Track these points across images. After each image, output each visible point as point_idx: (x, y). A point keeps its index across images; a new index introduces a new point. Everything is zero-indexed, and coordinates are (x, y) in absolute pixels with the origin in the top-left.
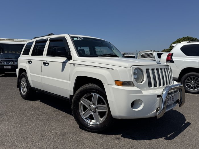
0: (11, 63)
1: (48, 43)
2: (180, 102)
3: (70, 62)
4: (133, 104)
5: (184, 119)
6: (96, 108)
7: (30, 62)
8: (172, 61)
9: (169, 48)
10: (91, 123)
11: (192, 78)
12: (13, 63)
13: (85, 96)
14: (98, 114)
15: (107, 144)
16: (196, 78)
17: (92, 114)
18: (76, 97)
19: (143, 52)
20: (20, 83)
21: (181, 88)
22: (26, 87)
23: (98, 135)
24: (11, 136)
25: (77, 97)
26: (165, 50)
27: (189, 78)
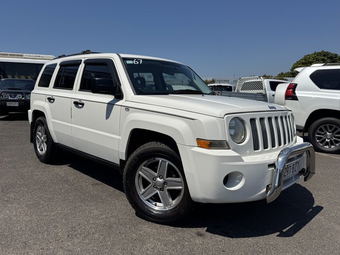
0: (19, 97)
1: (82, 67)
2: (307, 173)
3: (120, 103)
4: (228, 180)
5: (312, 200)
6: (165, 183)
7: (51, 100)
8: (295, 98)
9: (290, 71)
10: (156, 208)
11: (328, 128)
12: (23, 97)
13: (145, 162)
14: (167, 193)
15: (183, 245)
16: (335, 126)
17: (157, 193)
18: (130, 165)
19: (246, 79)
20: (35, 135)
21: (308, 151)
22: (46, 142)
23: (167, 227)
24: (21, 229)
25: (132, 165)
26: (282, 74)
27: (322, 127)
